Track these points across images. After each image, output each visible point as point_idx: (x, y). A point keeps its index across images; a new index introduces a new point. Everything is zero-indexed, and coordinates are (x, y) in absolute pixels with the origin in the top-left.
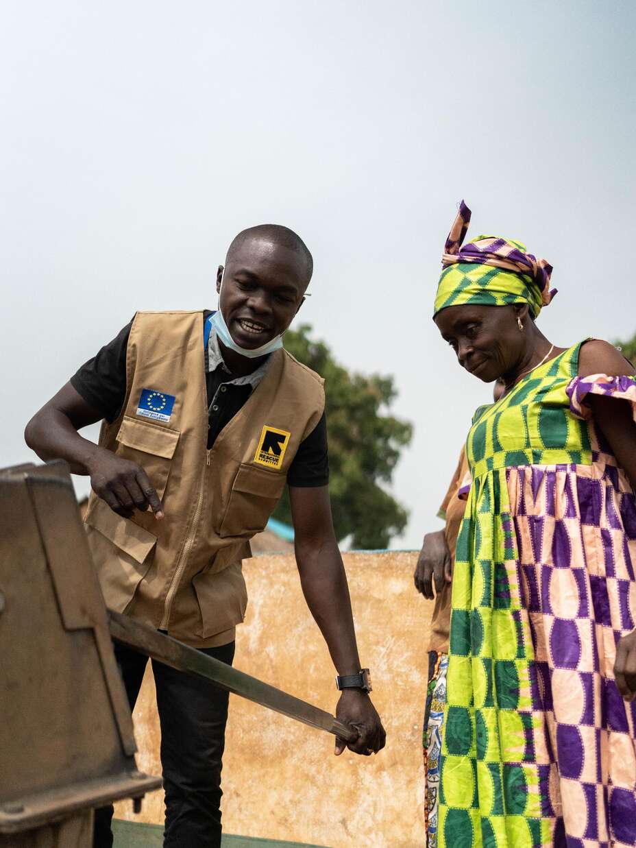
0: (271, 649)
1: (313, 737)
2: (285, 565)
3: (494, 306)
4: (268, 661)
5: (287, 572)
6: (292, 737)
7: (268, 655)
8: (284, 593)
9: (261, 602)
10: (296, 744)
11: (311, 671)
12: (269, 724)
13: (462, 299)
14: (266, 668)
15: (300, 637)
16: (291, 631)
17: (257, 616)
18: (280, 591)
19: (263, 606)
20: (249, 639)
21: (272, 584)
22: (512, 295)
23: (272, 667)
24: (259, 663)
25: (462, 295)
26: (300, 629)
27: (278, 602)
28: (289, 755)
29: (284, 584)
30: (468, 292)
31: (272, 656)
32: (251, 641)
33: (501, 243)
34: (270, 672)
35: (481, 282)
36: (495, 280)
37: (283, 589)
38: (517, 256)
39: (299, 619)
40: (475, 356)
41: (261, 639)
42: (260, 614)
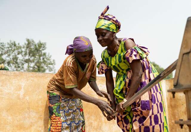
0: (27, 98)
1: (40, 120)
2: (32, 75)
3: (110, 31)
4: (26, 101)
5: (33, 77)
6: (34, 121)
7: (26, 99)
8: (32, 82)
9: (24, 85)
10: (35, 123)
11: (40, 103)
12: (26, 118)
13: (103, 27)
14: (26, 103)
15: (37, 95)
16: (34, 93)
17: (23, 89)
18: (30, 82)
19: (25, 86)
20: (20, 95)
21: (28, 80)
22: (113, 30)
23: (28, 102)
24: (23, 101)
25: (104, 27)
26: (37, 92)
27: (30, 85)
28: (33, 126)
29: (32, 80)
30: (105, 26)
31: (28, 99)
32: (21, 95)
33: (114, 17)
34: (27, 104)
35: (108, 25)
36: (111, 25)
37: (31, 82)
38: (117, 21)
39: (37, 90)
40: (102, 41)
41: (24, 95)
42: (24, 88)
